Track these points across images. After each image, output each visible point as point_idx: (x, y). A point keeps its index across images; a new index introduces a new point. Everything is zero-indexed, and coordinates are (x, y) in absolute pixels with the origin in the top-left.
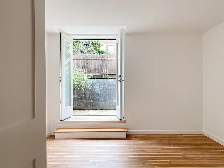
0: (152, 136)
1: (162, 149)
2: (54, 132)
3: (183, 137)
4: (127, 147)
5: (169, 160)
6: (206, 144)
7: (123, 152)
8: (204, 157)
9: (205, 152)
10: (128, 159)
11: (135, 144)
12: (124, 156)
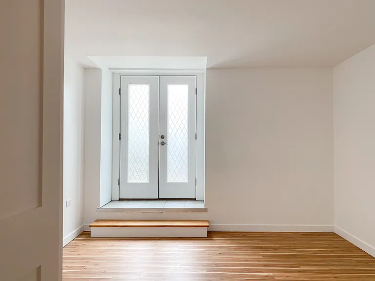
0: (249, 235)
1: (263, 256)
2: (90, 226)
3: (301, 236)
4: (206, 252)
5: (271, 274)
6: (337, 248)
7: (198, 260)
8: (330, 270)
9: (333, 261)
10: (205, 272)
11: (219, 247)
12: (200, 266)
